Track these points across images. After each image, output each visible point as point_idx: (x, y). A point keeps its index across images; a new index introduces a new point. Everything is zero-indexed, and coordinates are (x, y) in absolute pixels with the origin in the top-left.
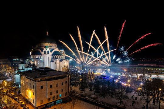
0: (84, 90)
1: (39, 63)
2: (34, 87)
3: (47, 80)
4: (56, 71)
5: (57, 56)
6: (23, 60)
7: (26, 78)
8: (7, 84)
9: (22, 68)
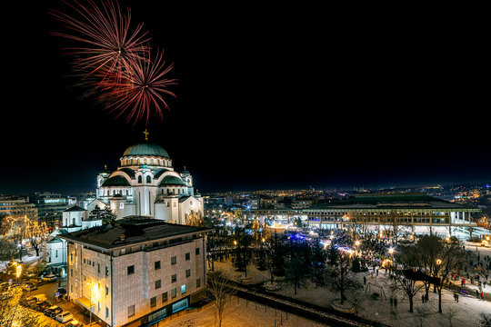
0: (245, 271)
1: (122, 207)
2: (107, 271)
3: (146, 250)
4: (171, 224)
5: (171, 189)
6: (75, 201)
7: (85, 247)
8: (24, 271)
9: (74, 222)
